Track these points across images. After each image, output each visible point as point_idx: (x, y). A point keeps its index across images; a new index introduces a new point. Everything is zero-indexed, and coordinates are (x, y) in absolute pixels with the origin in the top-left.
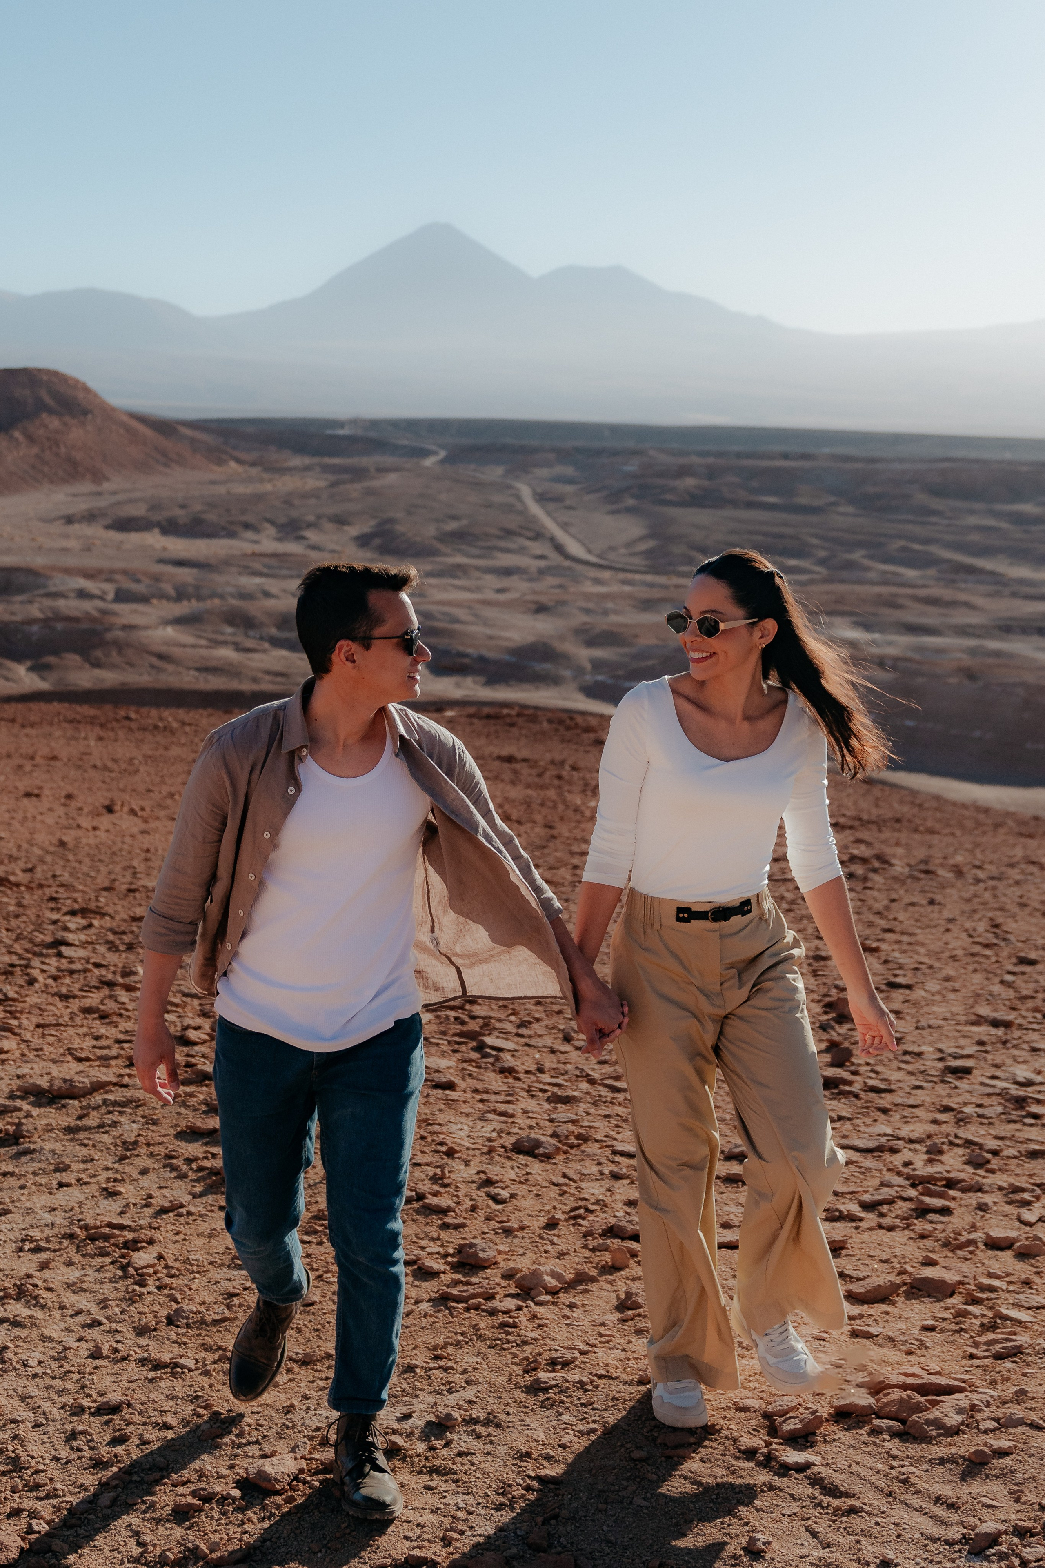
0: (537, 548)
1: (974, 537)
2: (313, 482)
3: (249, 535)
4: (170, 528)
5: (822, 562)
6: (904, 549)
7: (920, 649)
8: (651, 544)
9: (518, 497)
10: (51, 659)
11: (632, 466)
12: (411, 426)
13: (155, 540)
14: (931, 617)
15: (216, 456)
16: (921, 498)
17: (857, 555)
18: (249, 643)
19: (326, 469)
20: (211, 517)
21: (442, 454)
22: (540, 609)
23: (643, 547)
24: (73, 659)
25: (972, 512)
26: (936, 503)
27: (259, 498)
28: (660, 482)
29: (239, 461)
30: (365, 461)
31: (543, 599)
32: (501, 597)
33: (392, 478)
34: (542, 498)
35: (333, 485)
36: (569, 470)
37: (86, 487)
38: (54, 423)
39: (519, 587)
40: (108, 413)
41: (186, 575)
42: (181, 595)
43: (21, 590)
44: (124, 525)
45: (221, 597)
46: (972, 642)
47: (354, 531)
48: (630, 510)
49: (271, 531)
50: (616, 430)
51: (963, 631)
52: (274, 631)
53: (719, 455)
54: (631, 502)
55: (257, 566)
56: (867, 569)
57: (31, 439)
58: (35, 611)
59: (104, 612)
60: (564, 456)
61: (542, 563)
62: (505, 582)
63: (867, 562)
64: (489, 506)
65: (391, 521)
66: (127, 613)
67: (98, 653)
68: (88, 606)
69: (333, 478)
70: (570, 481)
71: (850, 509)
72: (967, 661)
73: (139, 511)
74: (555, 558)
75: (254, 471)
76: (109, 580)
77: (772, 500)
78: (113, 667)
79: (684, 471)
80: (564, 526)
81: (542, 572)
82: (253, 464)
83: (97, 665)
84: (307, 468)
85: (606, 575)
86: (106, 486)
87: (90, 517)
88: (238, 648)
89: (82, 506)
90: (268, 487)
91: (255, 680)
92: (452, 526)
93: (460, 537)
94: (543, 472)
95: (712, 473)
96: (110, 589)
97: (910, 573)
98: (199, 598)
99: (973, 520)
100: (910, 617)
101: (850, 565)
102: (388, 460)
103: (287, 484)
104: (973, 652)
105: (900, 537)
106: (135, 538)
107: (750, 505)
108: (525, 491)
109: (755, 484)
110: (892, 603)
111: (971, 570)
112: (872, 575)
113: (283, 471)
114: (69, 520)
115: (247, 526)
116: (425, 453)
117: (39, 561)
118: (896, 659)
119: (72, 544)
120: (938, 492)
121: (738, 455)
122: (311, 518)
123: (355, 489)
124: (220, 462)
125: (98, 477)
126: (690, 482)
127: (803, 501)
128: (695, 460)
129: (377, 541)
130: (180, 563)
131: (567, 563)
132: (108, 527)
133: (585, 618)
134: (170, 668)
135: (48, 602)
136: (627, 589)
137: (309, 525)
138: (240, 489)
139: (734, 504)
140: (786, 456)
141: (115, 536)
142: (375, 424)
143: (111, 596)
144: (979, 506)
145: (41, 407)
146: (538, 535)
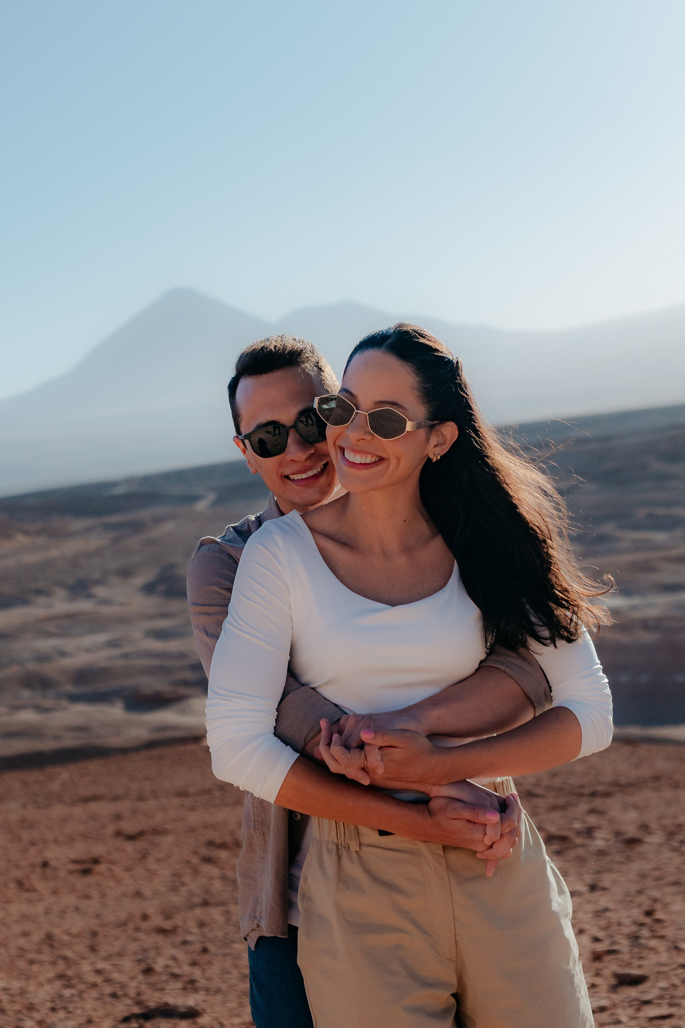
2: (97, 541)
3: (42, 600)
15: (4, 532)
18: (48, 703)
19: (107, 527)
21: (212, 497)
27: (47, 564)
29: (26, 533)
30: (145, 514)
33: (168, 527)
35: (116, 540)
45: (19, 663)
47: (139, 581)
49: (61, 593)
52: (70, 688)
55: (51, 627)
65: (172, 566)
69: (114, 535)
75: (41, 540)
82: (38, 533)
84: (89, 530)
88: (39, 709)
90: (54, 553)
91: (57, 738)
100: (665, 578)
101: (603, 539)
102: (163, 510)
103: (72, 547)
110: (647, 568)
112: (625, 545)
113: (70, 536)
115: (39, 592)
116: (195, 498)
122: (97, 575)
123: (135, 542)
124: (7, 537)
129: (162, 588)
137: (98, 582)
138: (30, 559)
142: (147, 479)
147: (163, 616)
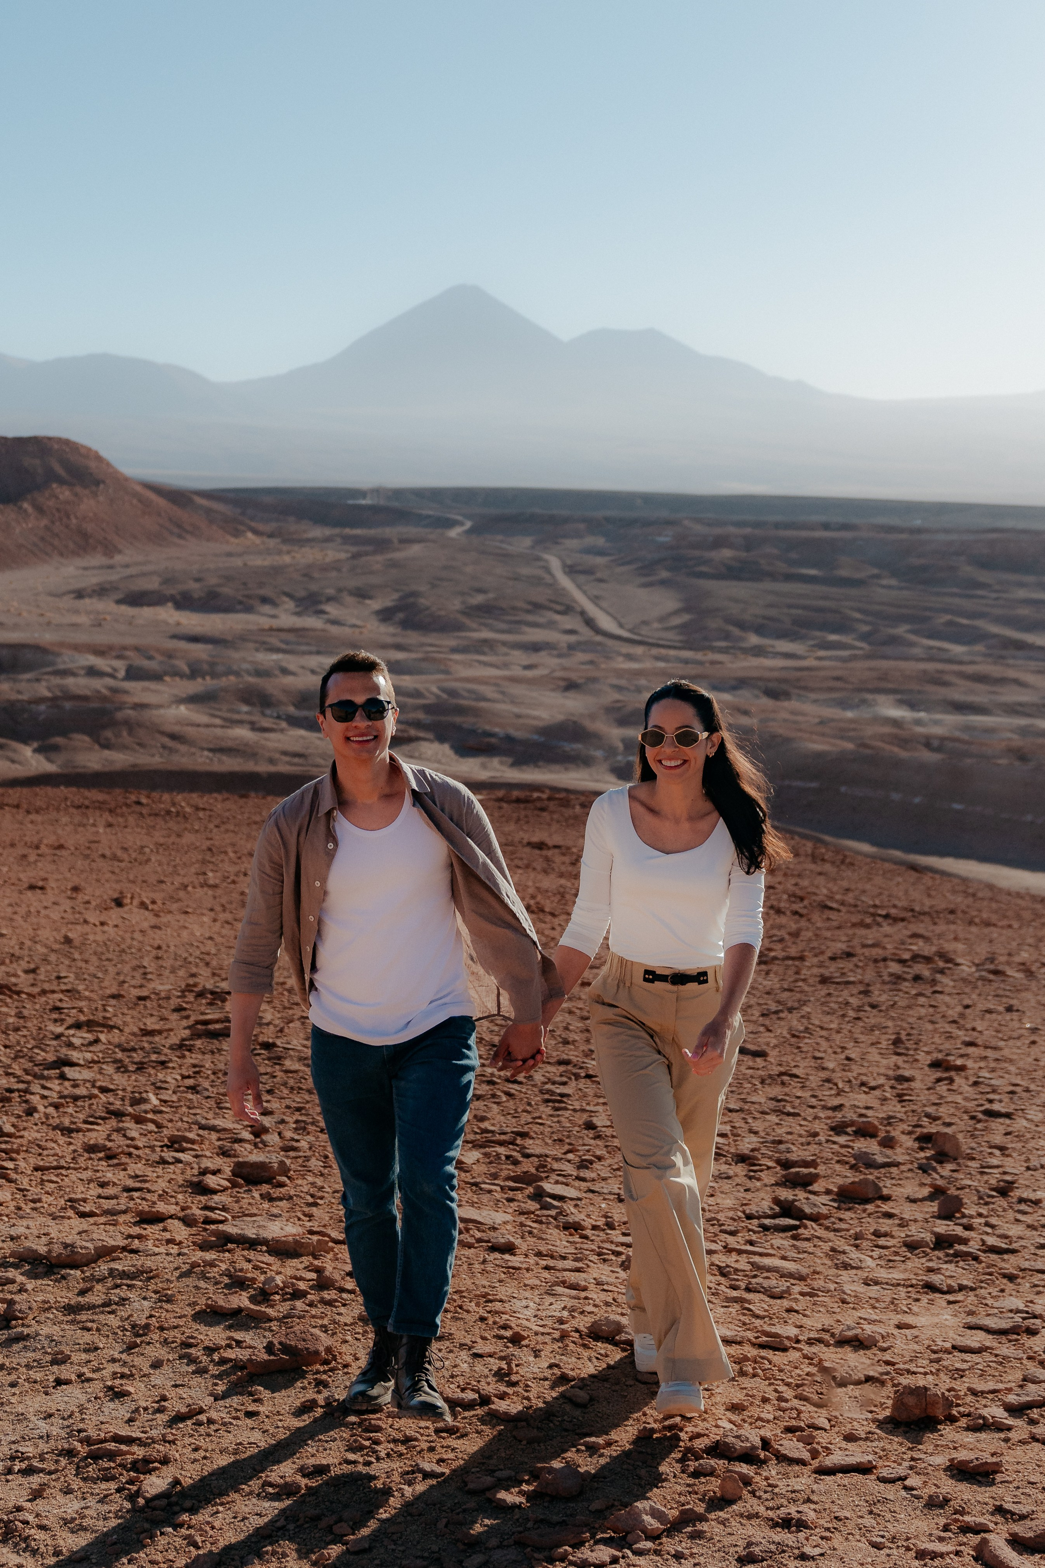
0: (568, 622)
1: (1024, 611)
2: (333, 554)
3: (267, 609)
4: (184, 602)
5: (864, 637)
6: (950, 623)
7: (967, 728)
8: (686, 617)
9: (547, 570)
10: (59, 740)
11: (666, 537)
12: (435, 495)
13: (168, 615)
14: (980, 695)
15: (233, 527)
16: (968, 570)
17: (901, 630)
18: (266, 723)
19: (347, 540)
20: (227, 590)
21: (468, 524)
22: (571, 686)
23: (677, 621)
24: (81, 739)
25: (1021, 585)
26: (984, 576)
27: (277, 571)
28: (697, 553)
29: (256, 532)
30: (389, 532)
31: (574, 676)
32: (529, 674)
33: (415, 549)
34: (571, 570)
35: (355, 556)
36: (600, 541)
37: (97, 560)
38: (65, 494)
39: (548, 663)
40: (121, 482)
41: (200, 651)
42: (195, 672)
43: (28, 667)
44: (137, 599)
45: (237, 674)
46: (1023, 721)
47: (375, 605)
48: (663, 583)
49: (290, 605)
50: (650, 500)
51: (1013, 710)
52: (291, 710)
53: (757, 525)
54: (664, 574)
55: (274, 641)
56: (912, 644)
57: (40, 510)
58: (42, 690)
59: (114, 691)
60: (594, 526)
61: (572, 638)
62: (534, 658)
63: (912, 638)
64: (516, 578)
65: (414, 594)
66: (139, 692)
67: (108, 734)
68: (98, 684)
69: (354, 549)
70: (601, 553)
71: (893, 582)
72: (1017, 741)
73: (152, 584)
74: (586, 633)
75: (272, 543)
76: (119, 657)
77: (813, 572)
78: (124, 748)
79: (719, 542)
80: (595, 600)
81: (571, 647)
82: (271, 536)
83: (106, 745)
84: (328, 540)
85: (639, 650)
86: (118, 559)
87: (101, 591)
88: (254, 727)
89: (93, 580)
90: (287, 559)
91: (271, 761)
92: (479, 599)
93: (486, 611)
94: (573, 543)
95: (749, 544)
96: (121, 666)
97: (958, 649)
98: (214, 675)
99: (1022, 594)
100: (957, 696)
101: (894, 640)
102: (412, 531)
103: (307, 556)
104: (1024, 731)
105: (946, 611)
106: (147, 612)
107: (789, 578)
108: (555, 564)
109: (794, 555)
110: (938, 681)
111: (1020, 646)
112: (917, 651)
113: (303, 542)
114: (80, 594)
115: (265, 600)
116: (451, 524)
117: (47, 638)
118: (943, 739)
119: (83, 619)
120: (985, 564)
121: (777, 526)
122: (331, 591)
123: (377, 561)
124: (237, 534)
125: (110, 549)
126: (727, 553)
127: (844, 573)
128: (732, 530)
129: (400, 616)
130: (195, 639)
131: (599, 638)
132: (119, 602)
133: (617, 696)
134: (183, 748)
135: (56, 681)
136: (661, 665)
137: (329, 599)
138: (258, 562)
139: (773, 576)
140: (826, 526)
141: (126, 610)
142: (398, 493)
143: (122, 674)
144: (1030, 579)
145: (51, 477)
146: (568, 609)
147: (399, 647)
